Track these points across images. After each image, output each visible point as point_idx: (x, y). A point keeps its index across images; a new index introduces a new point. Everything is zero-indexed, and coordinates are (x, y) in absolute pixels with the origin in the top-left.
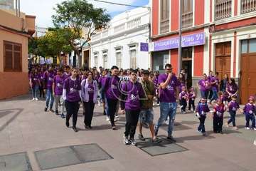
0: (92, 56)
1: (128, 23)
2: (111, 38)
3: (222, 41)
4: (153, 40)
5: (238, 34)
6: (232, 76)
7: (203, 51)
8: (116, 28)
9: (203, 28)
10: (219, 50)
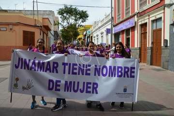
0: (93, 39)
1: (106, 18)
2: (99, 28)
3: (143, 22)
4: (114, 26)
5: (150, 16)
6: (148, 46)
7: (134, 31)
8: (101, 21)
9: (134, 16)
10: (143, 29)
